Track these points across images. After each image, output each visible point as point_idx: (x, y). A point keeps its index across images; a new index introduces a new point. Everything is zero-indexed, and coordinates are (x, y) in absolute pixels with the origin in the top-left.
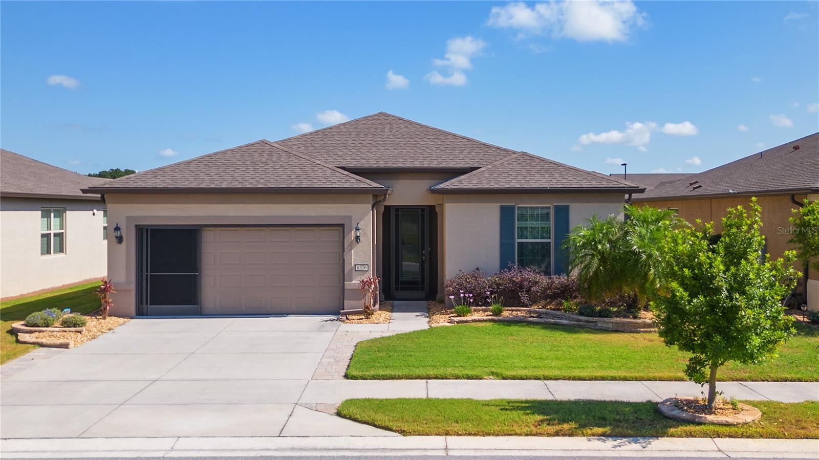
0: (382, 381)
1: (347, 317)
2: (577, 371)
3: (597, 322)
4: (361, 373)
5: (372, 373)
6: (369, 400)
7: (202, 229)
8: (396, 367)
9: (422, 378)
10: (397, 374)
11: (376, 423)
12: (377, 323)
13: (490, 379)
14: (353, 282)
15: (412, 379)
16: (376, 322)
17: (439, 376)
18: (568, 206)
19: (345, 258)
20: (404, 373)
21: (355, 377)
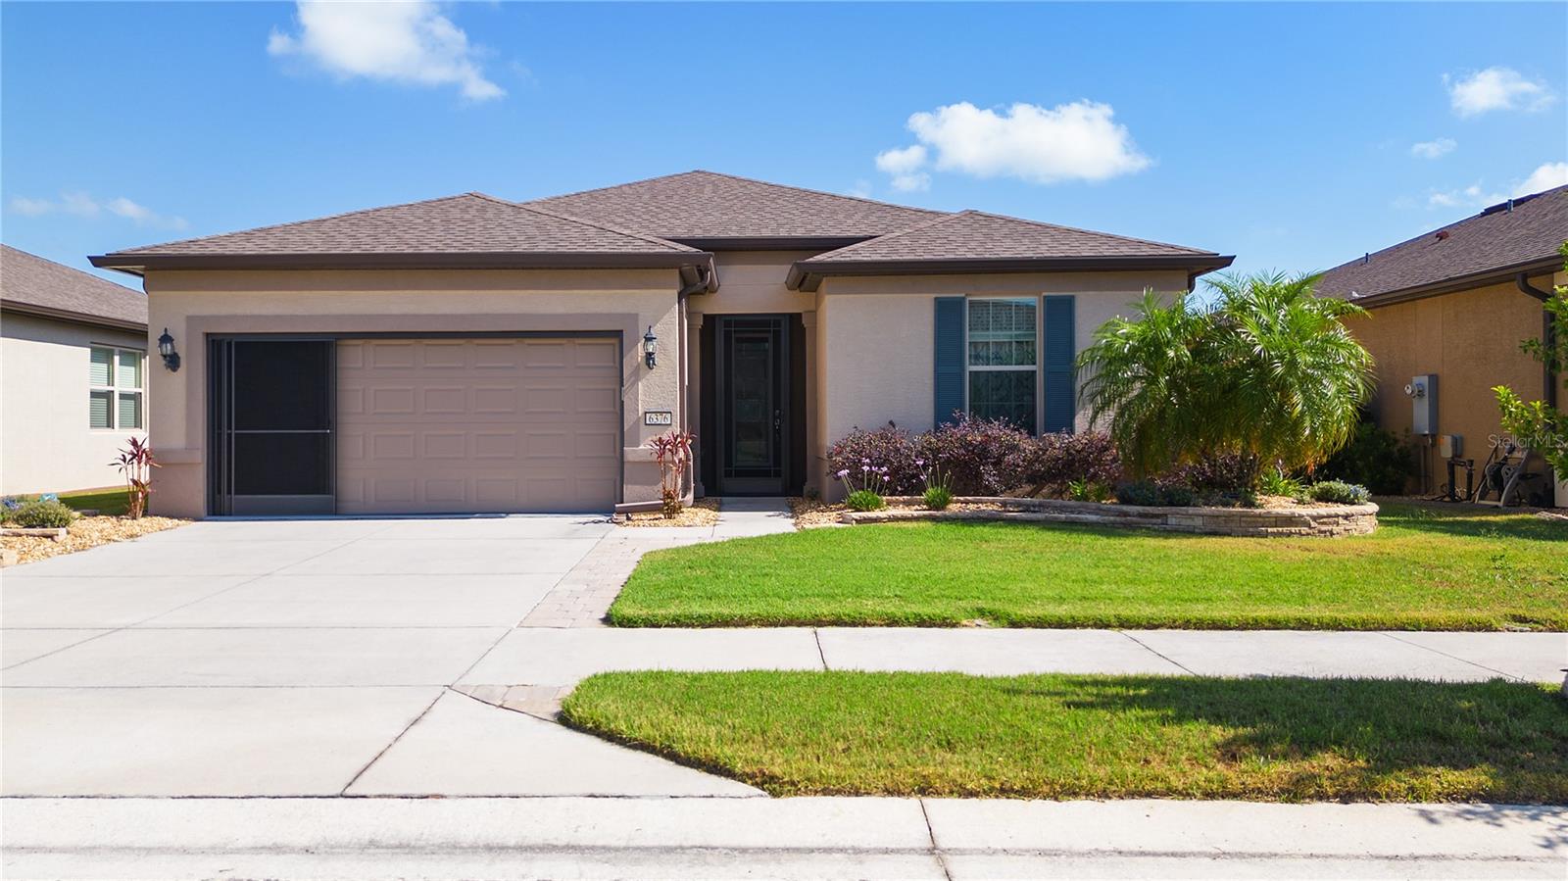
0: (699, 630)
1: (627, 516)
2: (1201, 607)
3: (1166, 515)
4: (644, 612)
5: (673, 610)
6: (658, 676)
7: (338, 343)
8: (734, 597)
9: (801, 624)
10: (738, 612)
11: (677, 747)
12: (688, 526)
13: (978, 625)
14: (642, 447)
15: (775, 625)
16: (687, 523)
17: (846, 619)
18: (1073, 297)
19: (625, 399)
20: (755, 611)
21: (629, 620)
